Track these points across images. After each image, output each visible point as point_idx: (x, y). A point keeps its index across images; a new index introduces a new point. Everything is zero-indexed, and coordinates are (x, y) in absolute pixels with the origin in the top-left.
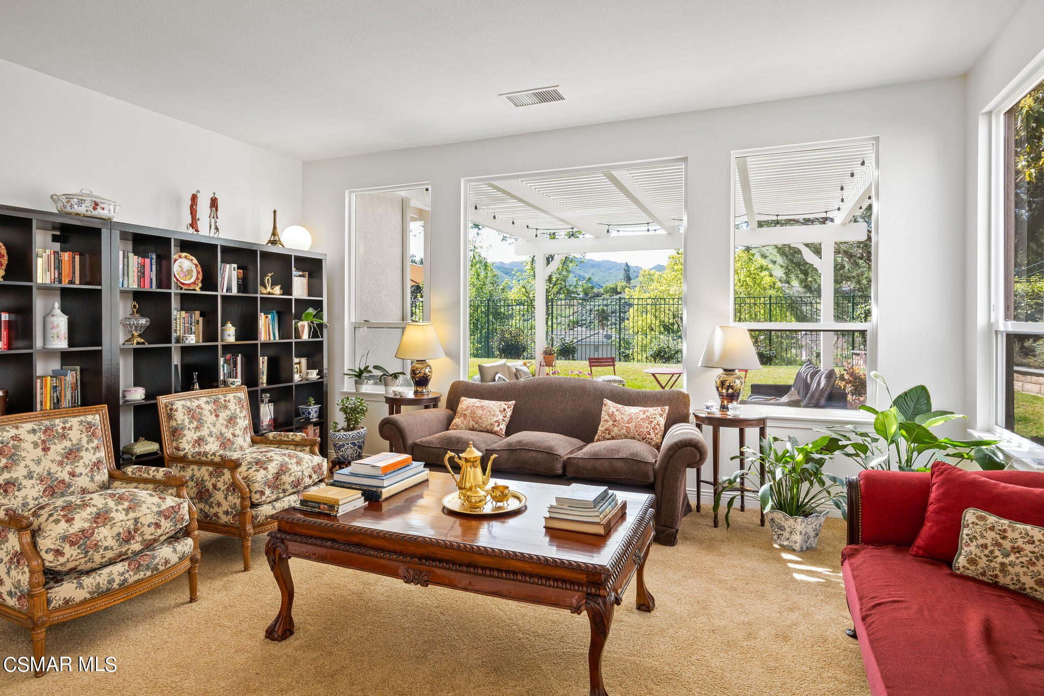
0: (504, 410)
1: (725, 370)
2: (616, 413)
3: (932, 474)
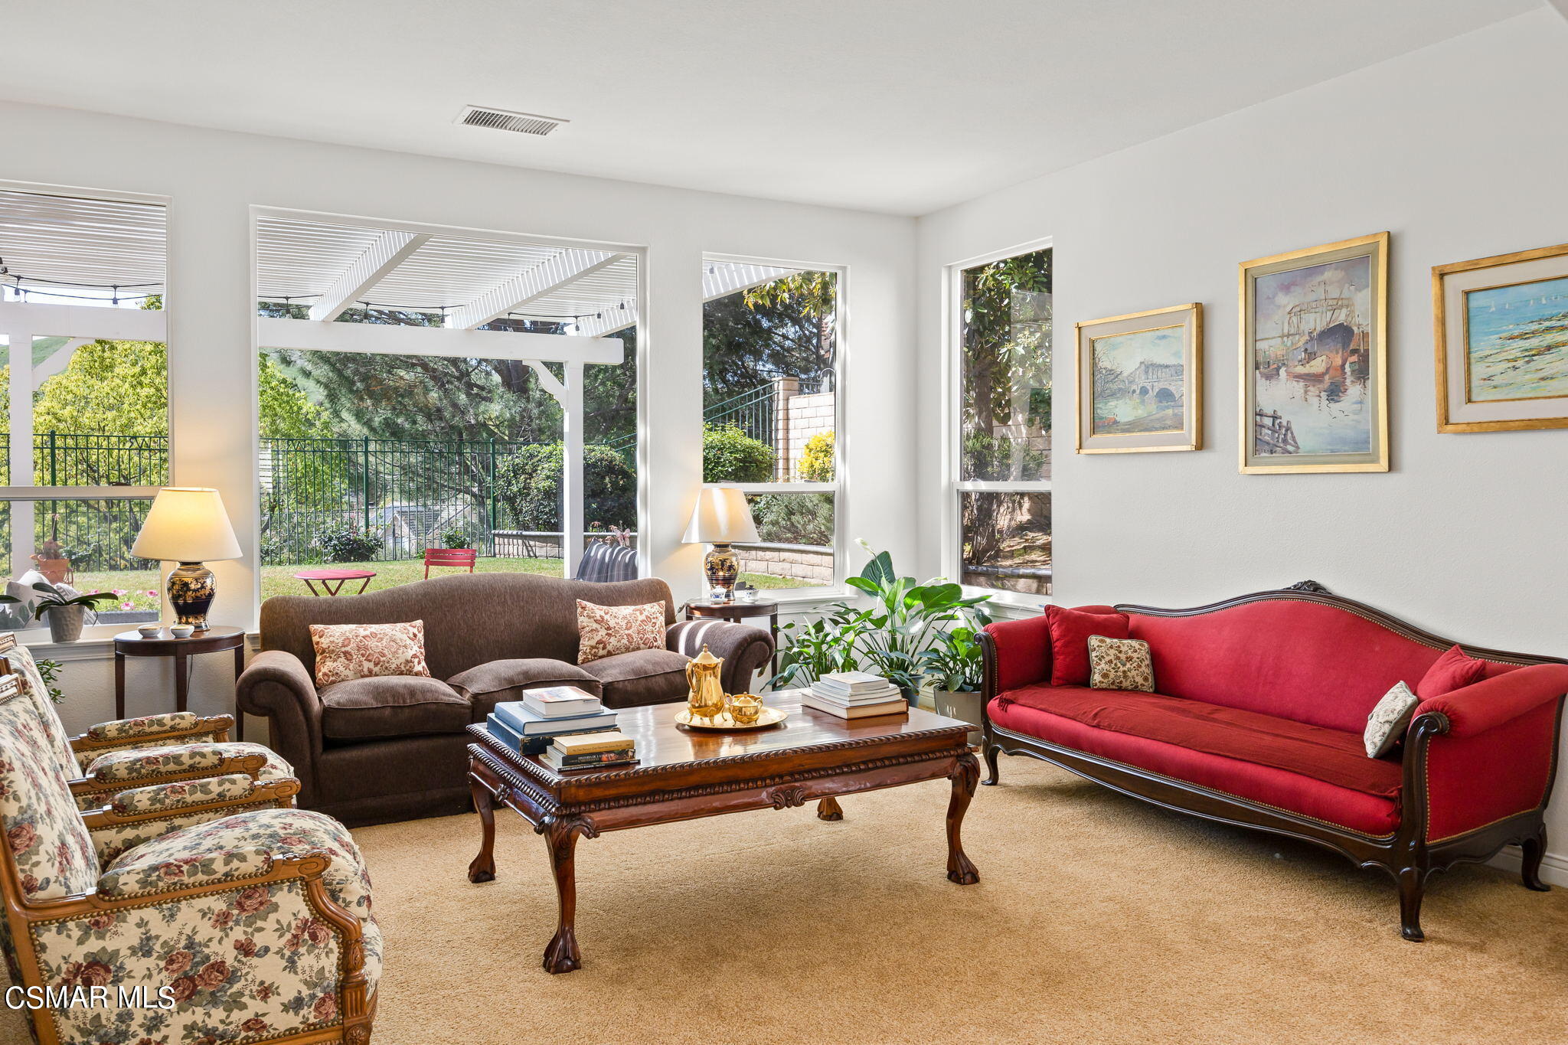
0: (415, 635)
1: (717, 546)
2: (606, 617)
3: (1048, 616)
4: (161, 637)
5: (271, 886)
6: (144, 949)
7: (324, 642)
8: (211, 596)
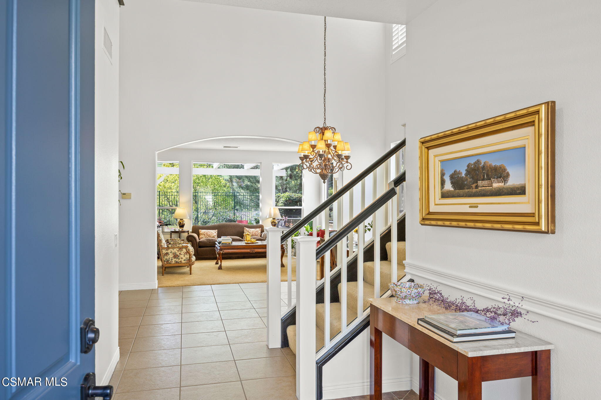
4: (177, 230)
5: (183, 248)
6: (171, 252)
7: (201, 232)
8: (184, 224)
